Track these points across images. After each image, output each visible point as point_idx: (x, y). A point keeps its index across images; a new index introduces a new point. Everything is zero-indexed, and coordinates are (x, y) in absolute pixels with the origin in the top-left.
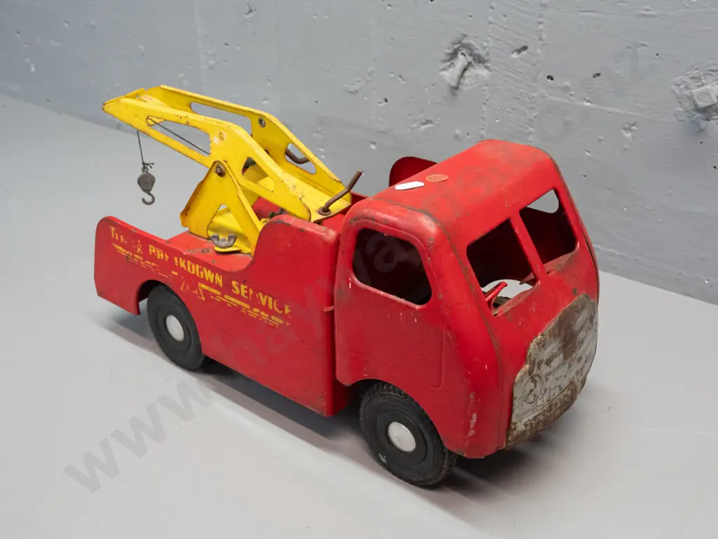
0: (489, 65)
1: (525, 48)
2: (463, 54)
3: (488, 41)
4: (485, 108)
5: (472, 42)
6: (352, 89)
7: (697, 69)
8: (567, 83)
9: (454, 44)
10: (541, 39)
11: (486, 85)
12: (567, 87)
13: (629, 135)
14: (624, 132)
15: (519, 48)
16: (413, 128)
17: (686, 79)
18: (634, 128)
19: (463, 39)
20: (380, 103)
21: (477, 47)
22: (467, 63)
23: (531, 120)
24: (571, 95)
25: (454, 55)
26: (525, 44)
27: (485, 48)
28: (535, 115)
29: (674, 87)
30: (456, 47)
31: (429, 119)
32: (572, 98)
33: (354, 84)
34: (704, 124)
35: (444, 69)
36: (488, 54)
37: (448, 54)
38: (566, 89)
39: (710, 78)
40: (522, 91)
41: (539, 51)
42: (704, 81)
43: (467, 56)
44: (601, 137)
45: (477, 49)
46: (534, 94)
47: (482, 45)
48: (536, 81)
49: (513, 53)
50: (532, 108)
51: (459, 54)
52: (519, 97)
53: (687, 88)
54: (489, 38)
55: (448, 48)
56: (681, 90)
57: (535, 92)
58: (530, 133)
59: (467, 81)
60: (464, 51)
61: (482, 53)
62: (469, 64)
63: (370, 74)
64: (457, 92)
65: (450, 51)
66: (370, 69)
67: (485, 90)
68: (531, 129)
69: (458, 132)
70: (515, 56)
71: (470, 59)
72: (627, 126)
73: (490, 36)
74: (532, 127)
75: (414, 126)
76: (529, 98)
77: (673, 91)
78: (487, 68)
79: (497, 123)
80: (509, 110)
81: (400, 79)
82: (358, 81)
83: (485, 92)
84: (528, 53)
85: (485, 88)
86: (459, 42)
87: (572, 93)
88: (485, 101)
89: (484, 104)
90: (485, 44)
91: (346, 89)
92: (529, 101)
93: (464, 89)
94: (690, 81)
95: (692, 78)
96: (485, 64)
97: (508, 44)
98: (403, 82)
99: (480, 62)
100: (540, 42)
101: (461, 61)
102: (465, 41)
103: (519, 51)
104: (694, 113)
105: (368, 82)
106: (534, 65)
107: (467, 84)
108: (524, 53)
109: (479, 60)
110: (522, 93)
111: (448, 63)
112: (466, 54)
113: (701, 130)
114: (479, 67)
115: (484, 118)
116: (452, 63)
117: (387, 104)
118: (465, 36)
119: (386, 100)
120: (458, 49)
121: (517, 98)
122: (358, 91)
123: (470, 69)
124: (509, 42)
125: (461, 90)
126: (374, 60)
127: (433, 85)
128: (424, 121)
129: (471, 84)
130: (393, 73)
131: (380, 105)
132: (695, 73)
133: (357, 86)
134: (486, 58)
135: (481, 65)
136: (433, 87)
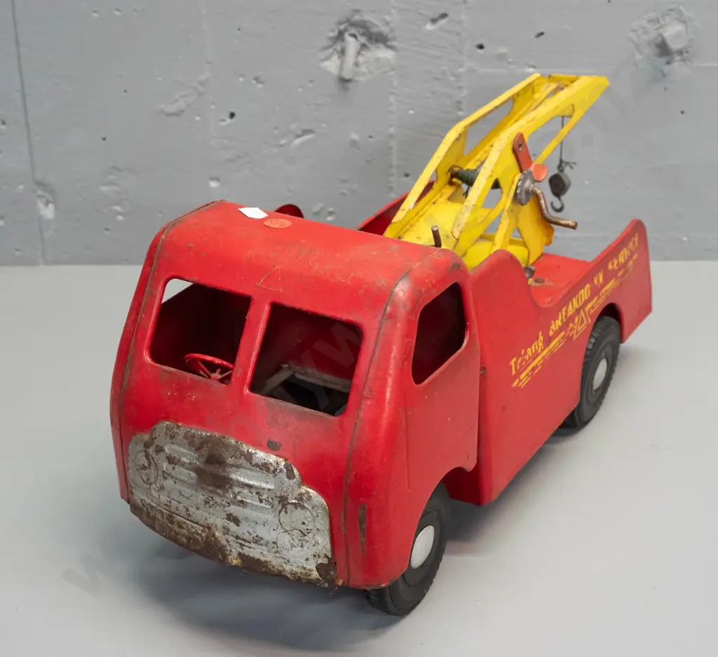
0: (394, 43)
1: (444, 16)
2: (354, 36)
3: (390, 14)
4: (392, 99)
5: (368, 17)
6: (172, 109)
7: (654, 11)
8: (503, 50)
9: (341, 23)
10: (465, 2)
11: (392, 70)
12: (504, 54)
15: (436, 16)
16: (282, 146)
17: (644, 23)
19: (352, 16)
20: (223, 120)
21: (377, 23)
22: (359, 47)
23: (459, 102)
24: (509, 63)
25: (341, 35)
26: (442, 11)
27: (387, 23)
28: (463, 95)
29: (631, 34)
30: (342, 27)
31: (308, 128)
32: (511, 67)
33: (177, 101)
34: (666, 69)
35: (327, 59)
36: (392, 30)
37: (330, 39)
38: (501, 57)
39: (668, 19)
40: (444, 68)
41: (464, 17)
42: (662, 22)
43: (359, 38)
45: (376, 26)
46: (461, 70)
47: (384, 20)
48: (461, 52)
49: (425, 24)
50: (460, 88)
51: (347, 36)
52: (439, 76)
53: (646, 32)
54: (393, 11)
55: (332, 30)
56: (638, 36)
57: (461, 67)
59: (363, 69)
60: (353, 31)
61: (384, 29)
62: (363, 46)
63: (202, 84)
64: (350, 85)
65: (332, 34)
66: (203, 77)
67: (391, 76)
68: (460, 113)
69: (355, 137)
70: (429, 27)
71: (363, 40)
73: (393, 8)
75: (283, 142)
76: (454, 75)
77: (631, 39)
78: (391, 47)
79: (412, 114)
80: (429, 95)
81: (254, 82)
82: (182, 97)
83: (391, 79)
84: (450, 21)
85: (392, 73)
86: (348, 21)
87: (510, 60)
88: (392, 90)
89: (392, 93)
90: (388, 18)
91: (162, 111)
92: (454, 79)
93: (361, 79)
94: (648, 25)
95: (650, 21)
96: (389, 43)
97: (421, 14)
98: (260, 86)
99: (377, 41)
100: (464, 6)
101: (352, 44)
102: (357, 18)
103: (434, 21)
104: (656, 59)
105: (200, 94)
106: (458, 34)
107: (364, 74)
108: (442, 22)
109: (378, 39)
110: (444, 71)
111: (331, 50)
112: (357, 34)
113: (664, 75)
114: (378, 48)
115: (392, 112)
116: (335, 49)
117: (234, 120)
118: (357, 11)
119: (232, 115)
120: (345, 30)
121: (438, 79)
122: (183, 111)
123: (363, 52)
124: (421, 11)
125: (357, 81)
126: (209, 63)
127: (311, 81)
128: (300, 133)
129: (370, 72)
130: (242, 76)
131: (222, 124)
132: (652, 15)
133: (181, 104)
134: (390, 36)
135: (381, 46)
136: (311, 85)
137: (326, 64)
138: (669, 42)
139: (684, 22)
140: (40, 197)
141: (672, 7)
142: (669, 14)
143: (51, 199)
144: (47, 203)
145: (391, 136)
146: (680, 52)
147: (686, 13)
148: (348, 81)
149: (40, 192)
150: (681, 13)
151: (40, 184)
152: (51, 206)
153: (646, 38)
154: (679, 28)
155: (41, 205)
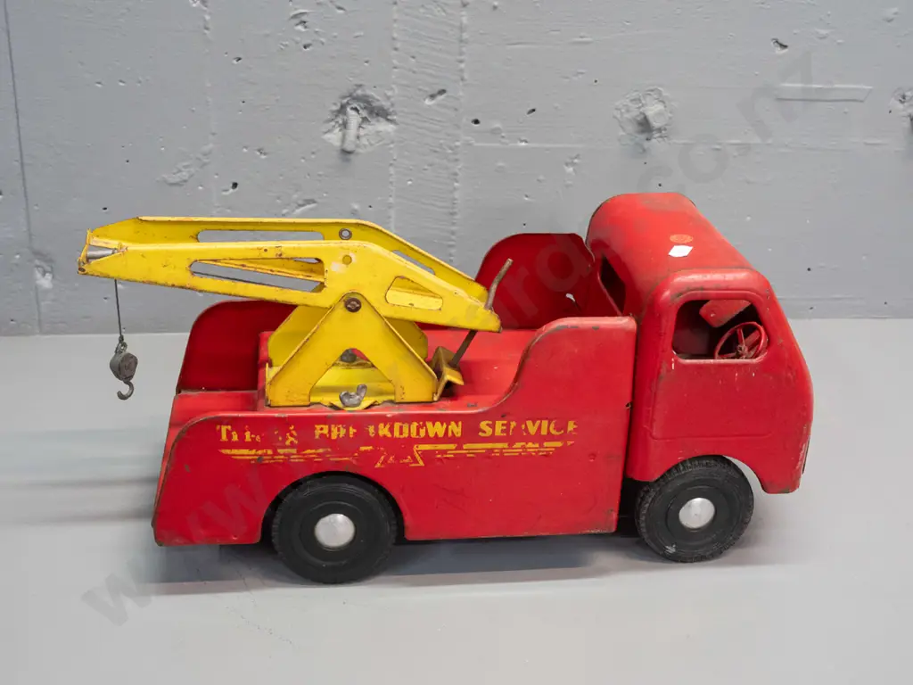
0: (394, 117)
1: (442, 92)
2: (356, 109)
3: (392, 89)
4: (392, 170)
5: (369, 92)
6: (176, 179)
7: (636, 91)
8: (498, 125)
9: (344, 97)
10: (462, 79)
11: (392, 142)
12: (499, 129)
13: (570, 169)
14: (566, 168)
15: (436, 91)
16: (284, 215)
17: (627, 102)
18: (576, 161)
19: (355, 90)
20: (226, 190)
21: (378, 98)
22: (360, 120)
23: (455, 174)
24: (503, 137)
25: (343, 108)
26: (441, 88)
27: (388, 98)
28: (460, 167)
29: (615, 112)
30: (345, 101)
31: (308, 197)
32: (503, 140)
33: (180, 171)
34: (646, 145)
35: (329, 131)
36: (393, 105)
37: (333, 112)
38: (495, 132)
39: (648, 98)
40: (442, 141)
41: (461, 93)
42: (643, 102)
43: (361, 111)
44: (541, 178)
45: (378, 100)
46: (458, 144)
47: (385, 94)
48: (458, 127)
49: (425, 100)
50: (457, 160)
51: (349, 109)
52: (438, 149)
53: (628, 111)
54: (394, 86)
55: (335, 104)
56: (622, 114)
57: (458, 141)
58: (455, 189)
59: (364, 141)
60: (355, 105)
61: (386, 104)
62: (365, 119)
63: (205, 155)
64: (352, 156)
65: (335, 108)
66: (206, 148)
67: (391, 149)
68: (456, 184)
69: (356, 206)
70: (428, 102)
71: (364, 113)
72: (569, 161)
73: (394, 83)
74: (457, 182)
75: (285, 211)
76: (451, 148)
77: (615, 117)
78: (391, 121)
79: (410, 185)
80: (426, 167)
81: (258, 153)
82: (185, 167)
83: (391, 152)
84: (448, 96)
85: (392, 146)
86: (350, 95)
87: (503, 135)
88: (392, 162)
89: (391, 165)
90: (389, 93)
91: (165, 181)
92: (450, 151)
93: (362, 151)
94: (630, 104)
95: (632, 101)
96: (390, 117)
97: (420, 90)
98: (263, 157)
99: (377, 115)
100: (461, 83)
101: (354, 118)
102: (359, 92)
103: (432, 97)
104: (637, 135)
105: (205, 164)
106: (456, 109)
107: (365, 146)
108: (440, 98)
109: (380, 113)
110: (441, 144)
111: (333, 123)
112: (359, 108)
113: (644, 150)
114: (378, 121)
115: (391, 183)
116: (337, 122)
117: (237, 189)
118: (360, 86)
119: (235, 185)
120: (348, 103)
121: (435, 152)
122: (185, 181)
123: (364, 126)
124: (421, 87)
125: (358, 154)
126: (214, 134)
127: (313, 153)
128: (300, 202)
129: (371, 145)
130: (246, 147)
131: (224, 193)
132: (634, 95)
133: (185, 175)
134: (391, 110)
135: (381, 119)
136: (313, 156)
137: (328, 136)
138: (651, 120)
139: (663, 102)
140: (38, 266)
141: (652, 88)
142: (649, 94)
143: (48, 269)
144: (44, 273)
145: (390, 206)
146: (659, 130)
147: (664, 94)
148: (350, 153)
149: (37, 262)
150: (660, 93)
151: (37, 254)
152: (49, 276)
153: (627, 116)
154: (660, 107)
155: (38, 275)
